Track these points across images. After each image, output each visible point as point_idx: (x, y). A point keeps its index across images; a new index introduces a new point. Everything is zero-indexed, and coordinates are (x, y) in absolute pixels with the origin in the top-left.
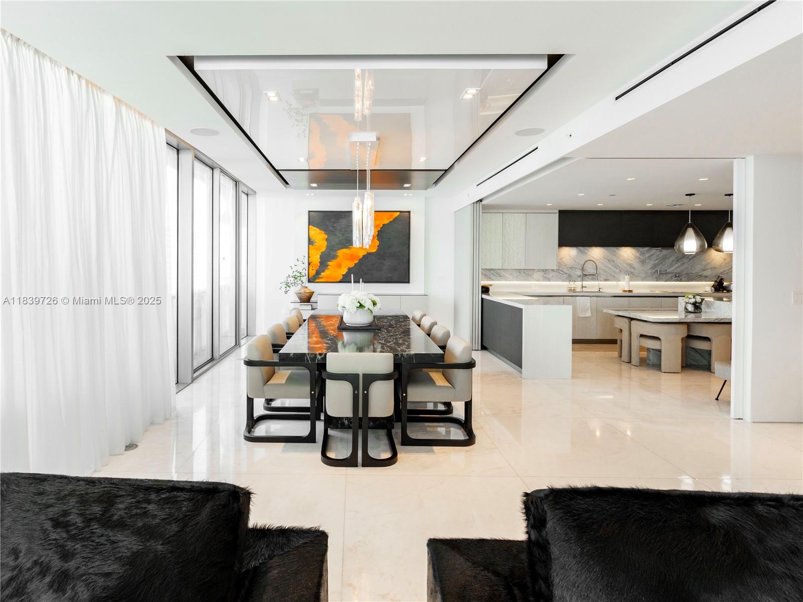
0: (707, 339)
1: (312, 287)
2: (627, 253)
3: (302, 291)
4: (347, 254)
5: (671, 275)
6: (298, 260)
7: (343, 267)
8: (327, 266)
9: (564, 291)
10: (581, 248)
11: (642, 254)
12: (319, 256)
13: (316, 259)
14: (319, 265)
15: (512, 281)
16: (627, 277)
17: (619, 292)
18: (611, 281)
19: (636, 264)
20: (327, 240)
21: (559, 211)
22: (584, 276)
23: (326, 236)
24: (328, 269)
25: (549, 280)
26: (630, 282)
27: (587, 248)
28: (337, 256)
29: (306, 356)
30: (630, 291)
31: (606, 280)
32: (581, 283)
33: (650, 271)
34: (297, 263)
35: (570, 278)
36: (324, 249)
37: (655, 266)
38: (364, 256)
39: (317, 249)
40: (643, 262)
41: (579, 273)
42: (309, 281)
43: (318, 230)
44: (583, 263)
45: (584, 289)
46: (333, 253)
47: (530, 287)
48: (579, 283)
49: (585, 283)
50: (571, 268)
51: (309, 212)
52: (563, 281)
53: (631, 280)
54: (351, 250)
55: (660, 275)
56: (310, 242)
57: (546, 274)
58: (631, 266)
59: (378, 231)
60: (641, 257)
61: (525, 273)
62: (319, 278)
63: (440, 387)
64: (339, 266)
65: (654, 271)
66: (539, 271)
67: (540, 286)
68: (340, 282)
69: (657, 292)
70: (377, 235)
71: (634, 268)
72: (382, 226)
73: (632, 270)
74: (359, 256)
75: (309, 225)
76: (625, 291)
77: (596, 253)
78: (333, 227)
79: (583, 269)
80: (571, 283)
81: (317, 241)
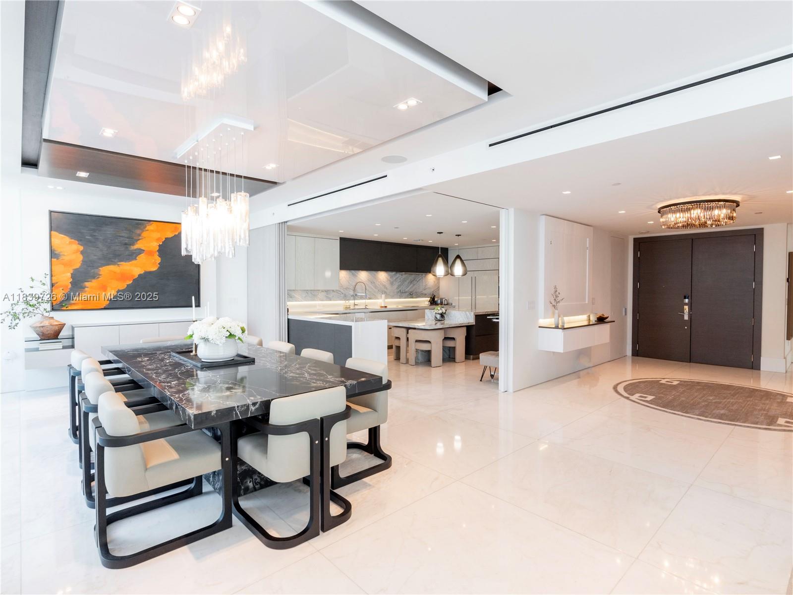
0: (453, 339)
1: (60, 317)
2: (382, 276)
3: (46, 323)
4: (115, 273)
5: (407, 294)
6: (33, 280)
7: (109, 289)
8: (84, 288)
9: (341, 309)
10: (353, 271)
11: (391, 277)
12: (69, 275)
13: (65, 278)
14: (70, 286)
15: (301, 301)
16: (383, 296)
17: (378, 308)
18: (373, 299)
19: (388, 286)
20: (82, 253)
21: (340, 238)
22: (355, 297)
23: (81, 248)
24: (85, 292)
25: (330, 300)
26: (386, 300)
27: (357, 271)
28: (100, 275)
29: (235, 411)
30: (386, 307)
31: (370, 298)
32: (353, 301)
33: (396, 291)
34: (32, 284)
35: (345, 298)
36: (78, 265)
37: (399, 286)
38: (140, 275)
39: (66, 264)
40: (392, 284)
41: (352, 293)
42: (53, 309)
43: (67, 239)
44: (354, 284)
45: (357, 307)
46: (92, 271)
47: (315, 306)
48: (352, 302)
49: (357, 302)
50: (347, 288)
51: (51, 212)
52: (341, 300)
53: (386, 298)
54: (121, 267)
55: (402, 294)
56: (53, 254)
57: (329, 294)
58: (384, 286)
59: (160, 246)
60: (391, 280)
61: (312, 294)
62: (71, 304)
63: (364, 413)
64: (104, 288)
65: (398, 290)
66: (322, 291)
67: (324, 306)
68: (105, 309)
69: (400, 307)
70: (158, 251)
71: (387, 288)
72: (164, 239)
73: (385, 290)
74: (133, 276)
75: (51, 230)
76: (382, 307)
77: (363, 275)
78: (91, 236)
79: (354, 290)
80: (347, 301)
81: (66, 254)
